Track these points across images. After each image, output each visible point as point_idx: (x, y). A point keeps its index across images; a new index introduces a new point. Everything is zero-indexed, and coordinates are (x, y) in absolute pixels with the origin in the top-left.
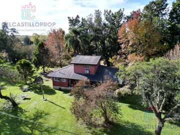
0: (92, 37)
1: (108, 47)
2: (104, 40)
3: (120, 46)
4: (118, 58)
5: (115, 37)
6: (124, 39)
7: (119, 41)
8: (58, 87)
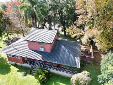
0: (50, 7)
1: (65, 16)
2: (62, 9)
3: (78, 17)
4: (74, 28)
5: (73, 7)
6: (81, 10)
7: (76, 11)
8: (14, 63)
